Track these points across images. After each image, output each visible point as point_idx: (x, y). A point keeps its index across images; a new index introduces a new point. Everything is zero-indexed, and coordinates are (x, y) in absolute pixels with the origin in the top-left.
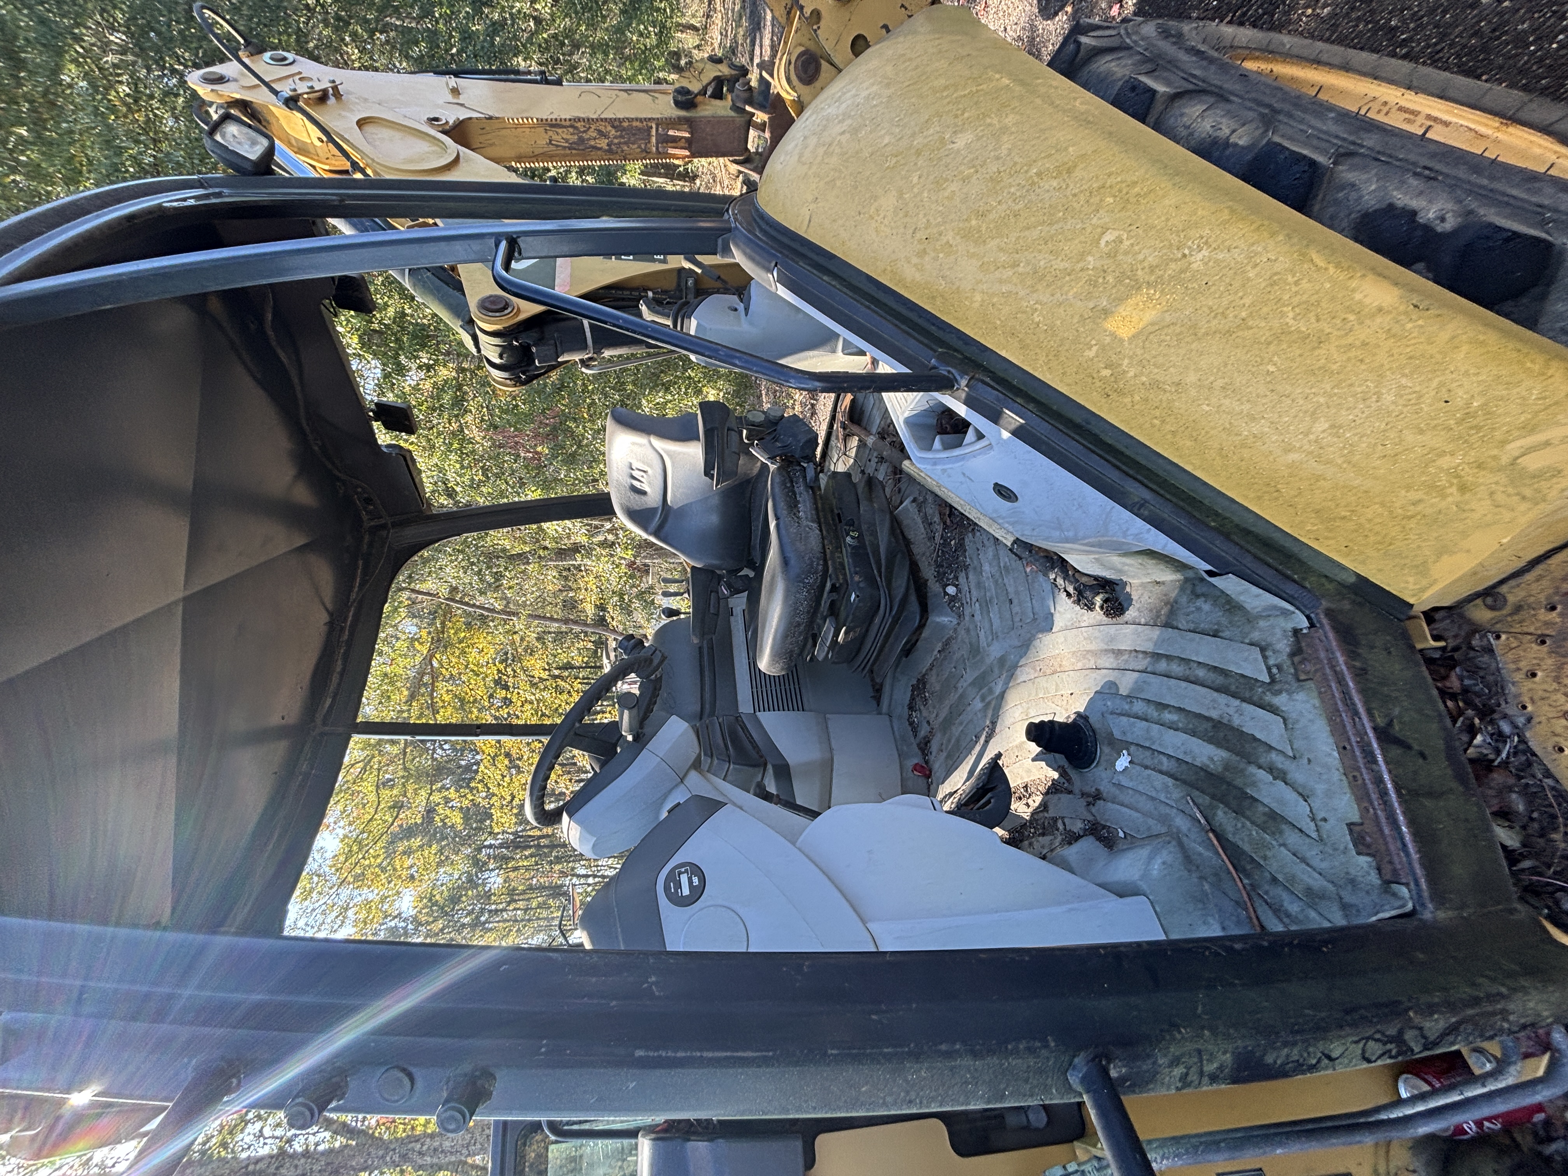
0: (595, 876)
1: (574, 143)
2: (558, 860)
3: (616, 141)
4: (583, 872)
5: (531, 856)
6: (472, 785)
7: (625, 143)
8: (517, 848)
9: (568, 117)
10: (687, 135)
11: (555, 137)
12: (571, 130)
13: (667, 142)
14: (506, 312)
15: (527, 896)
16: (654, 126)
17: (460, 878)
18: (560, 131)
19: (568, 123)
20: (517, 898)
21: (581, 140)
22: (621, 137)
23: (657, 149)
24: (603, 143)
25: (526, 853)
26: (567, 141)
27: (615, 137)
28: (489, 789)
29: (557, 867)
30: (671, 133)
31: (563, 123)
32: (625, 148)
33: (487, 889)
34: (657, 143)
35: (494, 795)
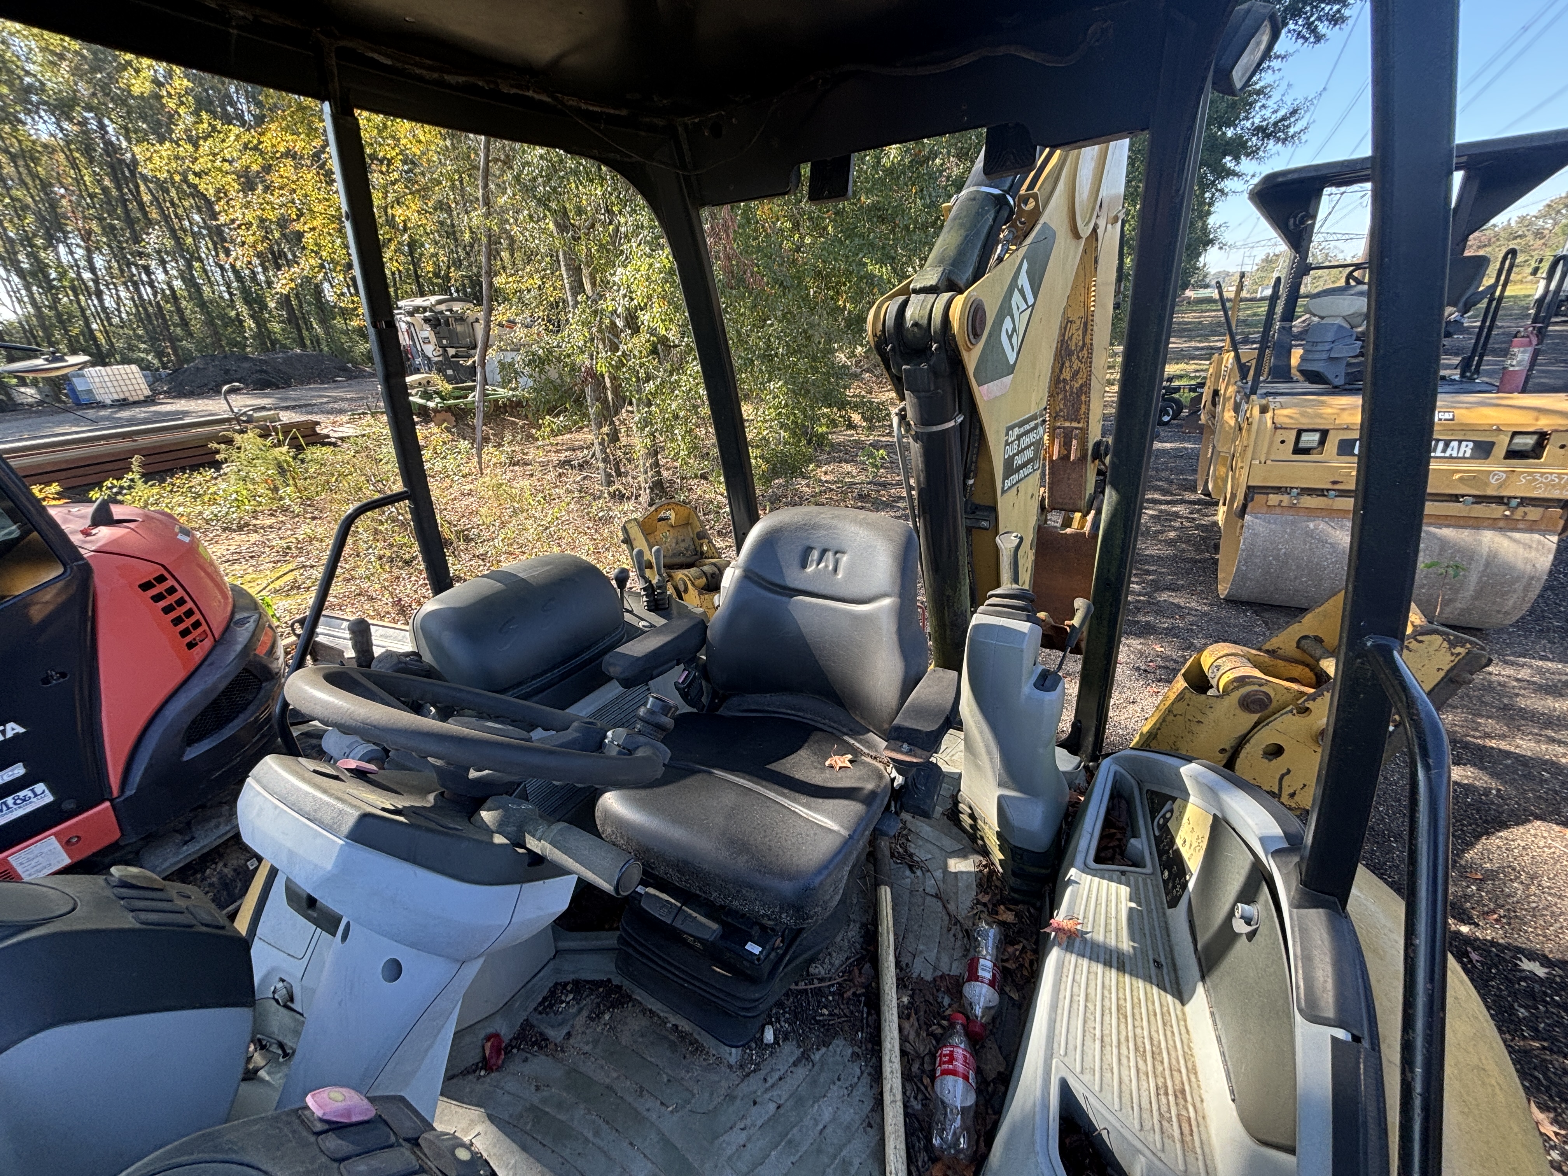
0: (96, 281)
1: (1068, 346)
2: (108, 231)
3: (1068, 388)
4: (99, 262)
5: (105, 190)
6: (204, 115)
7: (1065, 396)
8: (112, 166)
9: (1094, 342)
10: (1072, 458)
11: (1074, 326)
12: (1081, 343)
13: (1064, 437)
14: (971, 337)
15: (29, 180)
16: (1080, 425)
17: (28, 73)
18: (1080, 332)
19: (1088, 341)
20: (21, 163)
21: (1070, 353)
22: (1072, 393)
23: (1059, 428)
24: (1066, 375)
25: (107, 182)
26: (1071, 338)
27: (1071, 387)
28: (205, 139)
29: (94, 226)
30: (1074, 442)
31: (1088, 337)
32: (1060, 396)
33: (22, 116)
34: (1064, 428)
35: (196, 146)
